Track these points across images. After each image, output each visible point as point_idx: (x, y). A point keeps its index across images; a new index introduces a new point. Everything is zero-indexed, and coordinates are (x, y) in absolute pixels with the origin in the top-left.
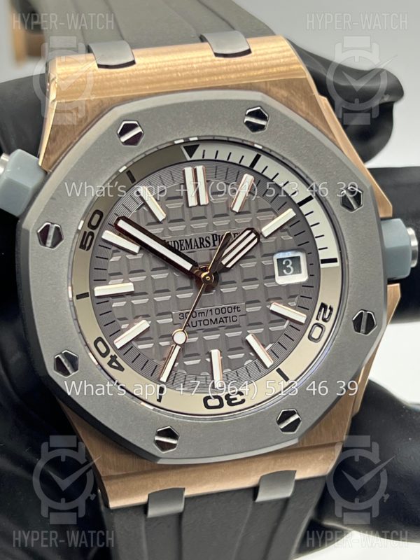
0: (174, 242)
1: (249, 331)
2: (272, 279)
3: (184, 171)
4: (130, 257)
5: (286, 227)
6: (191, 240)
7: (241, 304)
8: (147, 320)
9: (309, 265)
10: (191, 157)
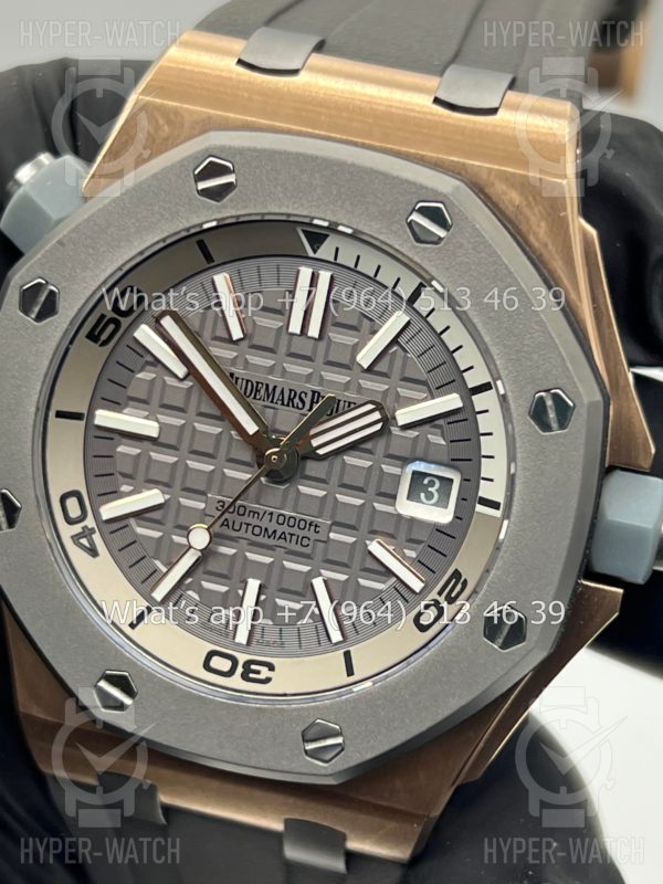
0: (247, 381)
1: (323, 571)
2: (391, 500)
3: (298, 272)
4: (170, 381)
5: (441, 422)
6: (275, 387)
7: (325, 522)
8: (163, 493)
9: (461, 499)
10: (315, 252)
